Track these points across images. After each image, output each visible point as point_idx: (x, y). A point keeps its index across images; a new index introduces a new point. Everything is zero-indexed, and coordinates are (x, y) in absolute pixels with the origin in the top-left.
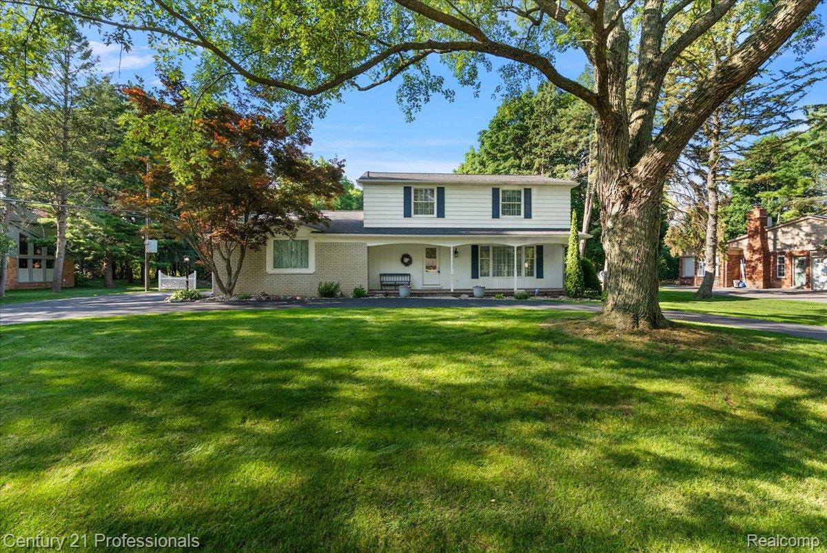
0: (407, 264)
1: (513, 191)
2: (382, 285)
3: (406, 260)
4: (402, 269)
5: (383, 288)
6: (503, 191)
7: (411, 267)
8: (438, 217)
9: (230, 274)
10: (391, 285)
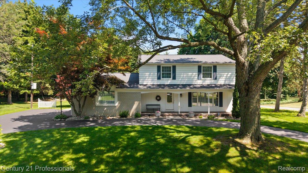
0: (159, 100)
1: (208, 67)
2: (147, 110)
3: (158, 98)
4: (156, 102)
5: (148, 111)
6: (203, 67)
7: (161, 101)
8: (173, 79)
9: (80, 107)
10: (152, 110)
